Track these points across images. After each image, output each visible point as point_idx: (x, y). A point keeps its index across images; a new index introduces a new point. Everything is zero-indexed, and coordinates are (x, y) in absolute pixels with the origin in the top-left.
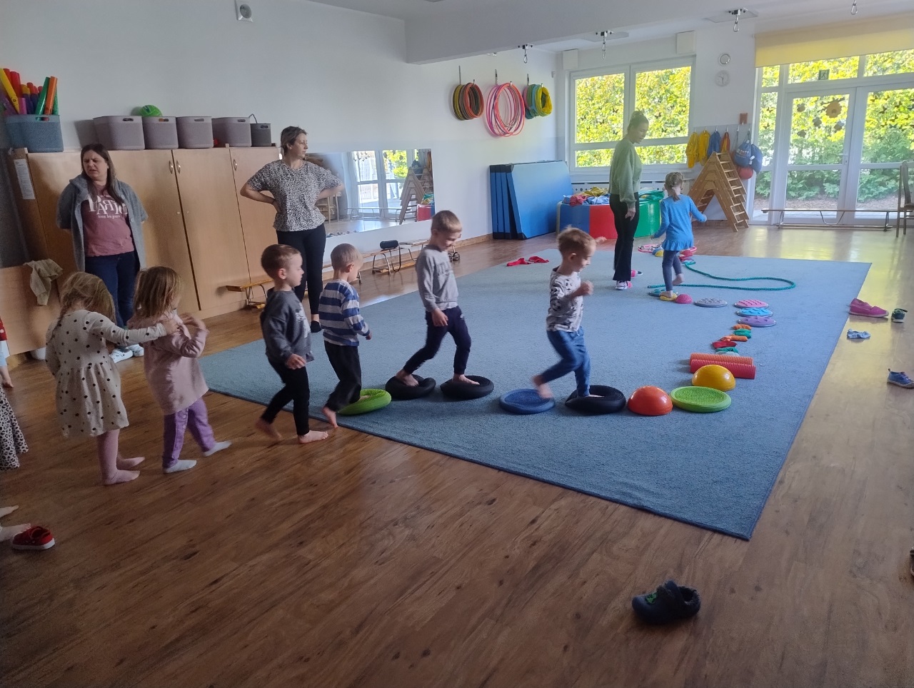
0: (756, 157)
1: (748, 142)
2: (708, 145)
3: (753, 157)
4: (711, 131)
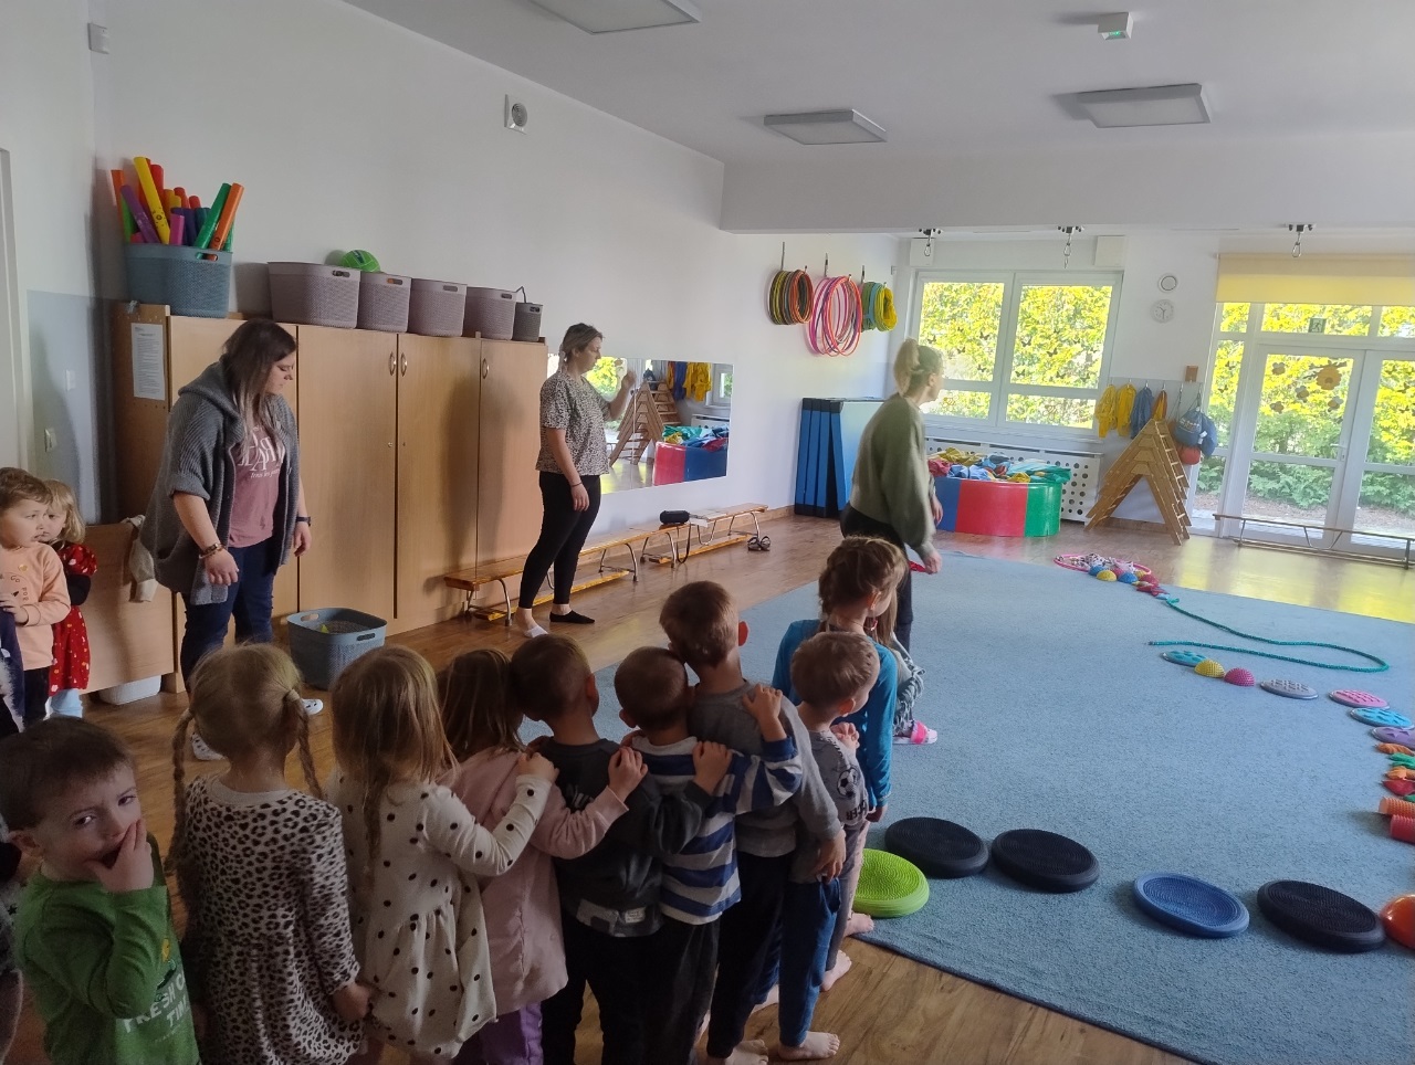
0: (1209, 433)
1: (1198, 410)
2: (1131, 406)
3: (1204, 434)
4: (1138, 387)
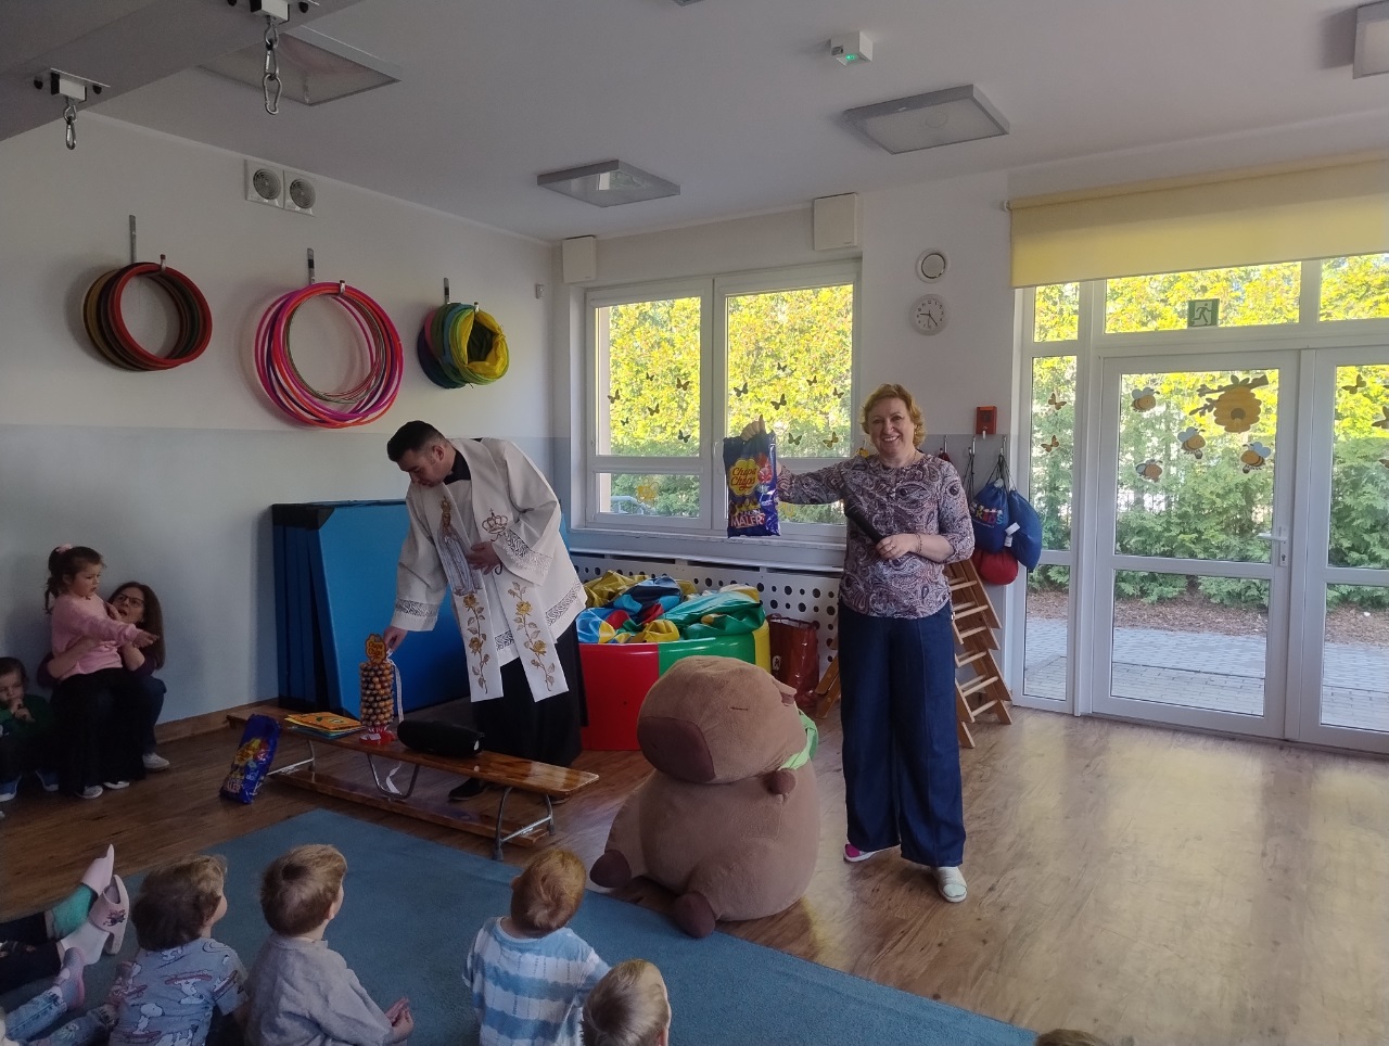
1: (999, 484)
3: (1014, 528)
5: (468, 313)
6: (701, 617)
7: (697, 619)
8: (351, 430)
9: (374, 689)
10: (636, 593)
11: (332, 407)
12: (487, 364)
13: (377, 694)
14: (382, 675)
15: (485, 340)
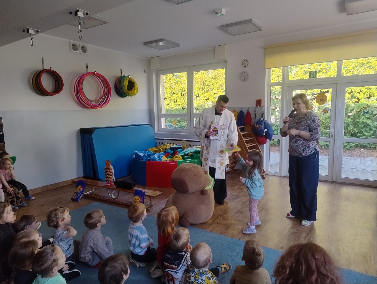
1: (262, 119)
3: (266, 130)
5: (127, 78)
6: (188, 154)
7: (187, 155)
8: (99, 109)
9: (108, 173)
10: (172, 149)
11: (94, 103)
12: (132, 91)
13: (109, 174)
14: (110, 170)
15: (132, 85)
